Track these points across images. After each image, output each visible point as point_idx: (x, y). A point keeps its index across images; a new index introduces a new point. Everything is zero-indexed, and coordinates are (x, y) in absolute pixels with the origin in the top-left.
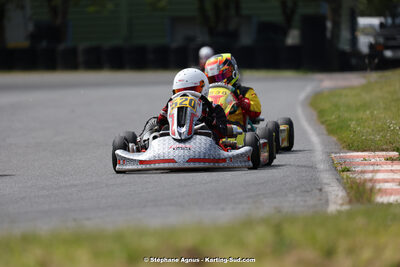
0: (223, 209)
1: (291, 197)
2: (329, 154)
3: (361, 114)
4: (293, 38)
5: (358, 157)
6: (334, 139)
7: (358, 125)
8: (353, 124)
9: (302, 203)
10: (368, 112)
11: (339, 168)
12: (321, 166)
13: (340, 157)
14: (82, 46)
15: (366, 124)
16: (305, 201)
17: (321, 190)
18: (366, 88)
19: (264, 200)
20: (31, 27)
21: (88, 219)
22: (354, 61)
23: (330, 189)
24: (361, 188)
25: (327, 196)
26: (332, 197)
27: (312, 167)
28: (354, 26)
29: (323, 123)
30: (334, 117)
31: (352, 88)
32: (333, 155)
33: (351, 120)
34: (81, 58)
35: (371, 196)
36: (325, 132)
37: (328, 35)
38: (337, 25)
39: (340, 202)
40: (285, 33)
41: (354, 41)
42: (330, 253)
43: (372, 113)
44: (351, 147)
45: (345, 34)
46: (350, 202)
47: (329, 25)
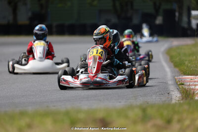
0: (120, 102)
1: (154, 97)
2: (174, 77)
3: (191, 58)
4: (159, 21)
5: (188, 78)
6: (177, 69)
7: (189, 63)
8: (186, 63)
9: (159, 100)
10: (194, 57)
11: (179, 83)
12: (170, 82)
13: (180, 78)
14: (55, 24)
15: (193, 63)
16: (161, 99)
17: (169, 93)
18: (194, 45)
19: (141, 98)
20: (30, 14)
21: (54, 106)
22: (189, 32)
23: (173, 93)
24: (188, 93)
25: (172, 96)
26: (174, 97)
27: (165, 83)
28: (189, 15)
29: (172, 62)
30: (177, 59)
31: (187, 45)
32: (176, 77)
33: (186, 60)
34: (54, 30)
35: (193, 96)
36: (173, 66)
37: (177, 19)
38: (181, 14)
39: (178, 99)
40: (155, 18)
41: (189, 22)
42: (169, 122)
43: (196, 57)
44: (185, 74)
45: (185, 19)
46: (182, 99)
47: (177, 14)
